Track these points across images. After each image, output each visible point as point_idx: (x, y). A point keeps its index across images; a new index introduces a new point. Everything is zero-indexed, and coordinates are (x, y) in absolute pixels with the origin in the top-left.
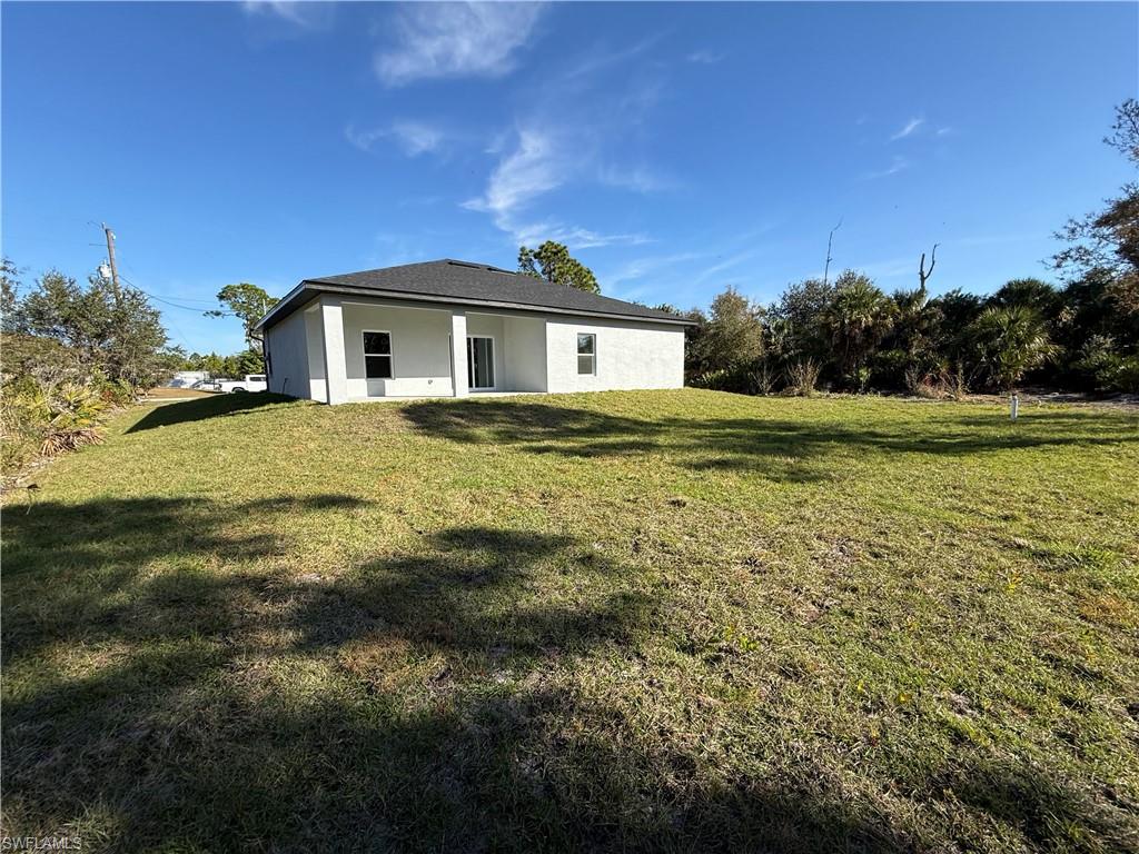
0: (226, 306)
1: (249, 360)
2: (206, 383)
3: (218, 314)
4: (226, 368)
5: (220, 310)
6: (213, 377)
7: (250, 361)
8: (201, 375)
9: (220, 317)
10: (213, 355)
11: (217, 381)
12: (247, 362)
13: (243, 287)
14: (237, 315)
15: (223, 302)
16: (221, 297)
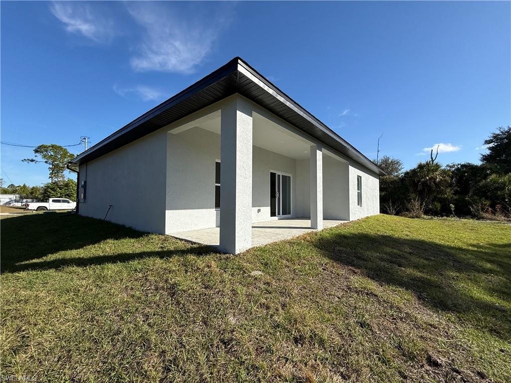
0: (39, 157)
1: (51, 189)
2: (16, 201)
3: (32, 161)
4: (32, 193)
5: (34, 158)
6: (21, 198)
7: (53, 189)
8: (13, 197)
9: (34, 163)
10: (24, 185)
11: (25, 200)
12: (49, 190)
13: (53, 146)
14: (46, 162)
15: (37, 154)
16: (36, 151)
